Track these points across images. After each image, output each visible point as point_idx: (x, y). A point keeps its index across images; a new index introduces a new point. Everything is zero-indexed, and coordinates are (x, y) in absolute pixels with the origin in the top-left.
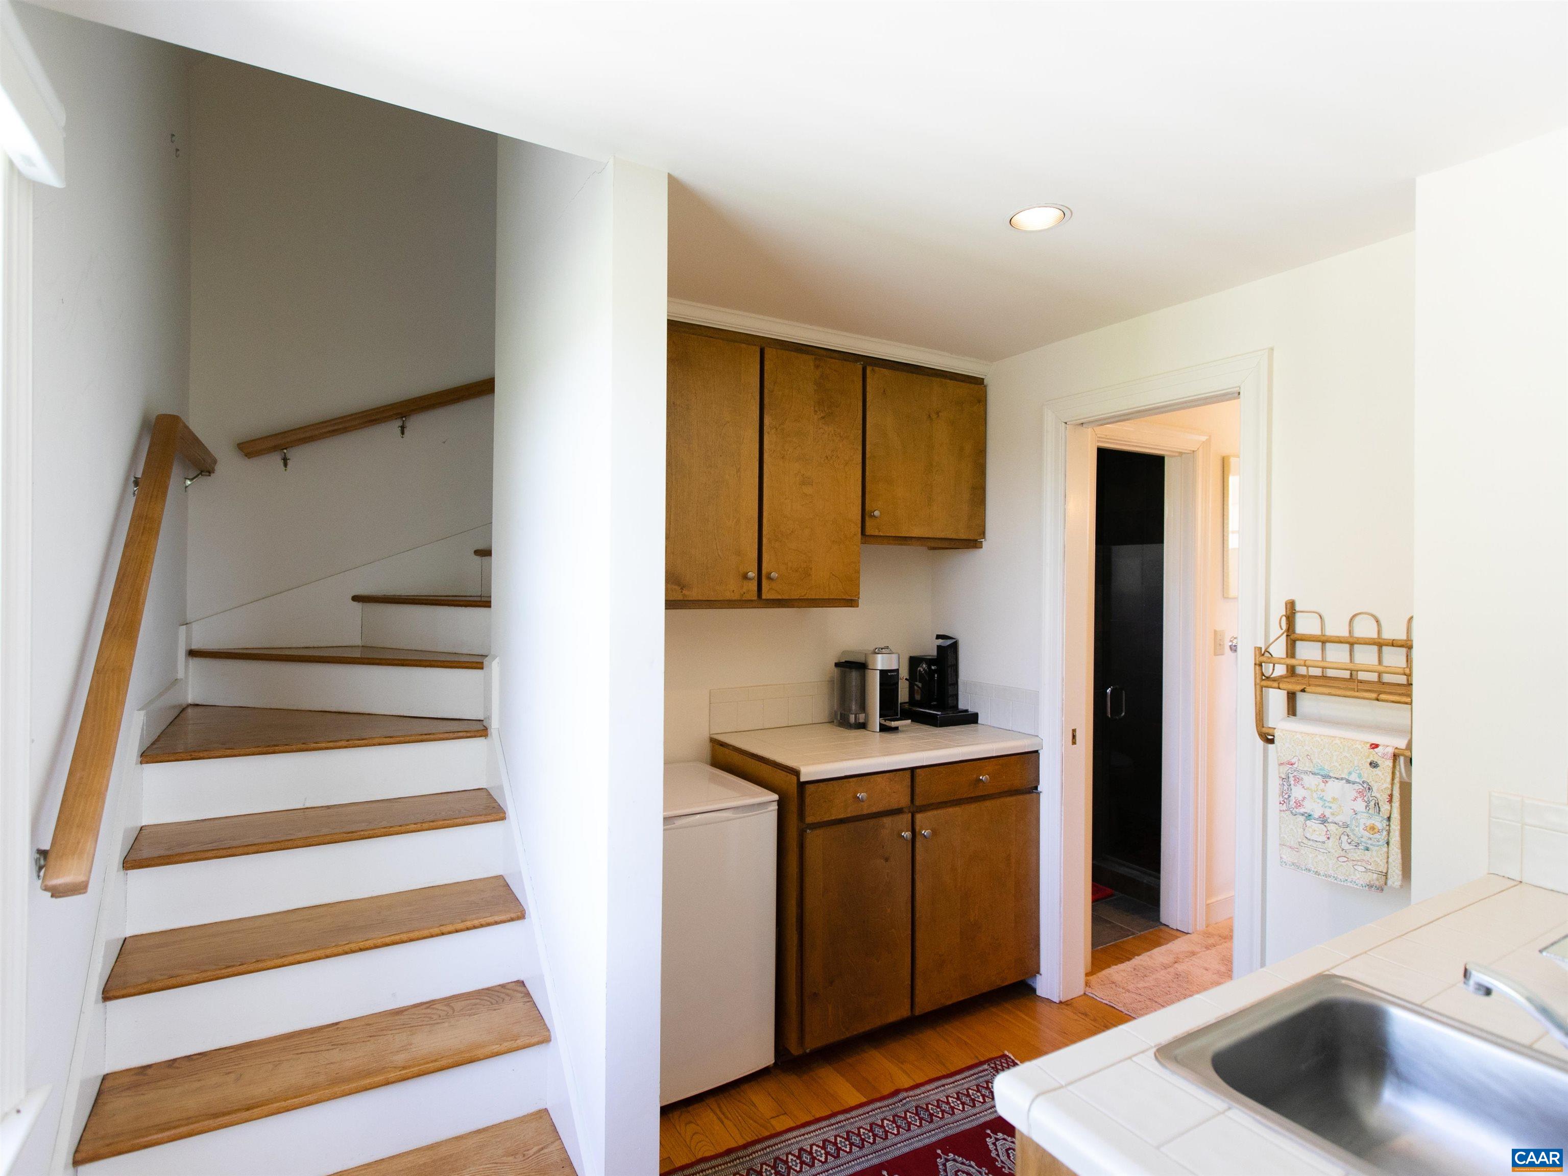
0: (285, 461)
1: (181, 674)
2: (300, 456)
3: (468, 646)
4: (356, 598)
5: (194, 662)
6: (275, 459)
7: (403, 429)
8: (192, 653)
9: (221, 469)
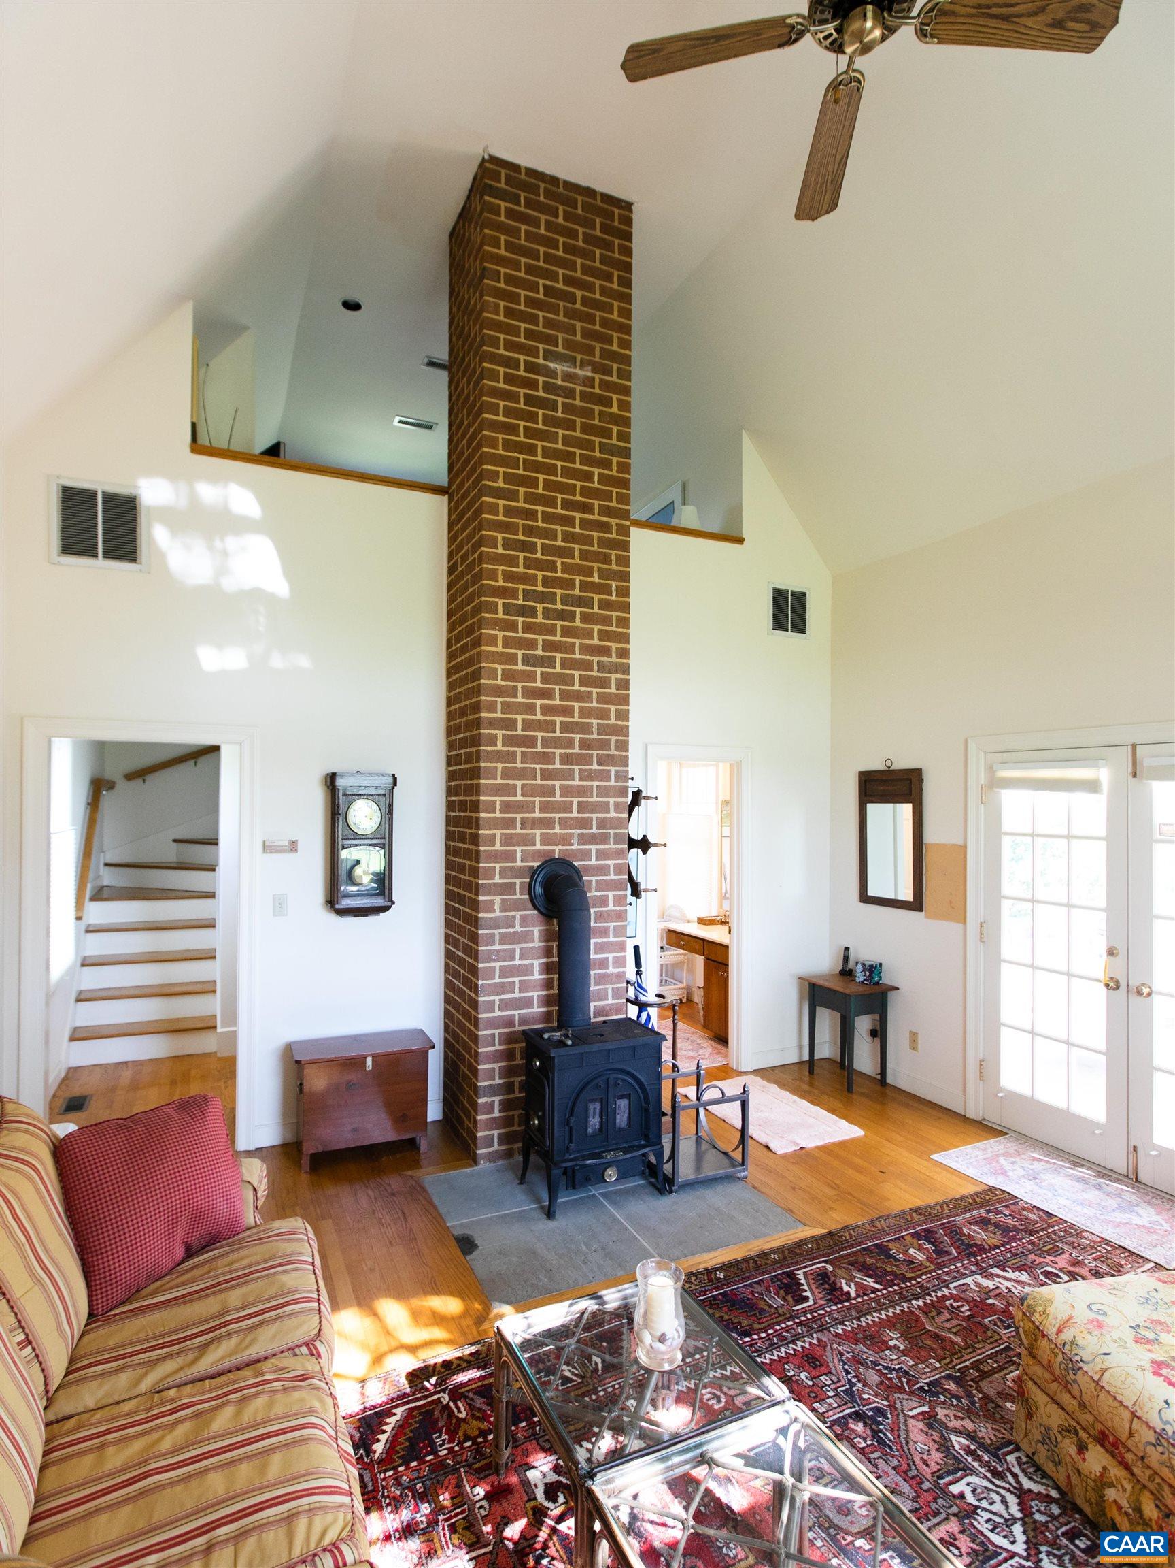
0: (144, 780)
1: (101, 873)
2: (149, 778)
3: (207, 861)
4: (175, 841)
5: (107, 868)
6: (140, 780)
7: (196, 763)
8: (106, 865)
9: (118, 787)
